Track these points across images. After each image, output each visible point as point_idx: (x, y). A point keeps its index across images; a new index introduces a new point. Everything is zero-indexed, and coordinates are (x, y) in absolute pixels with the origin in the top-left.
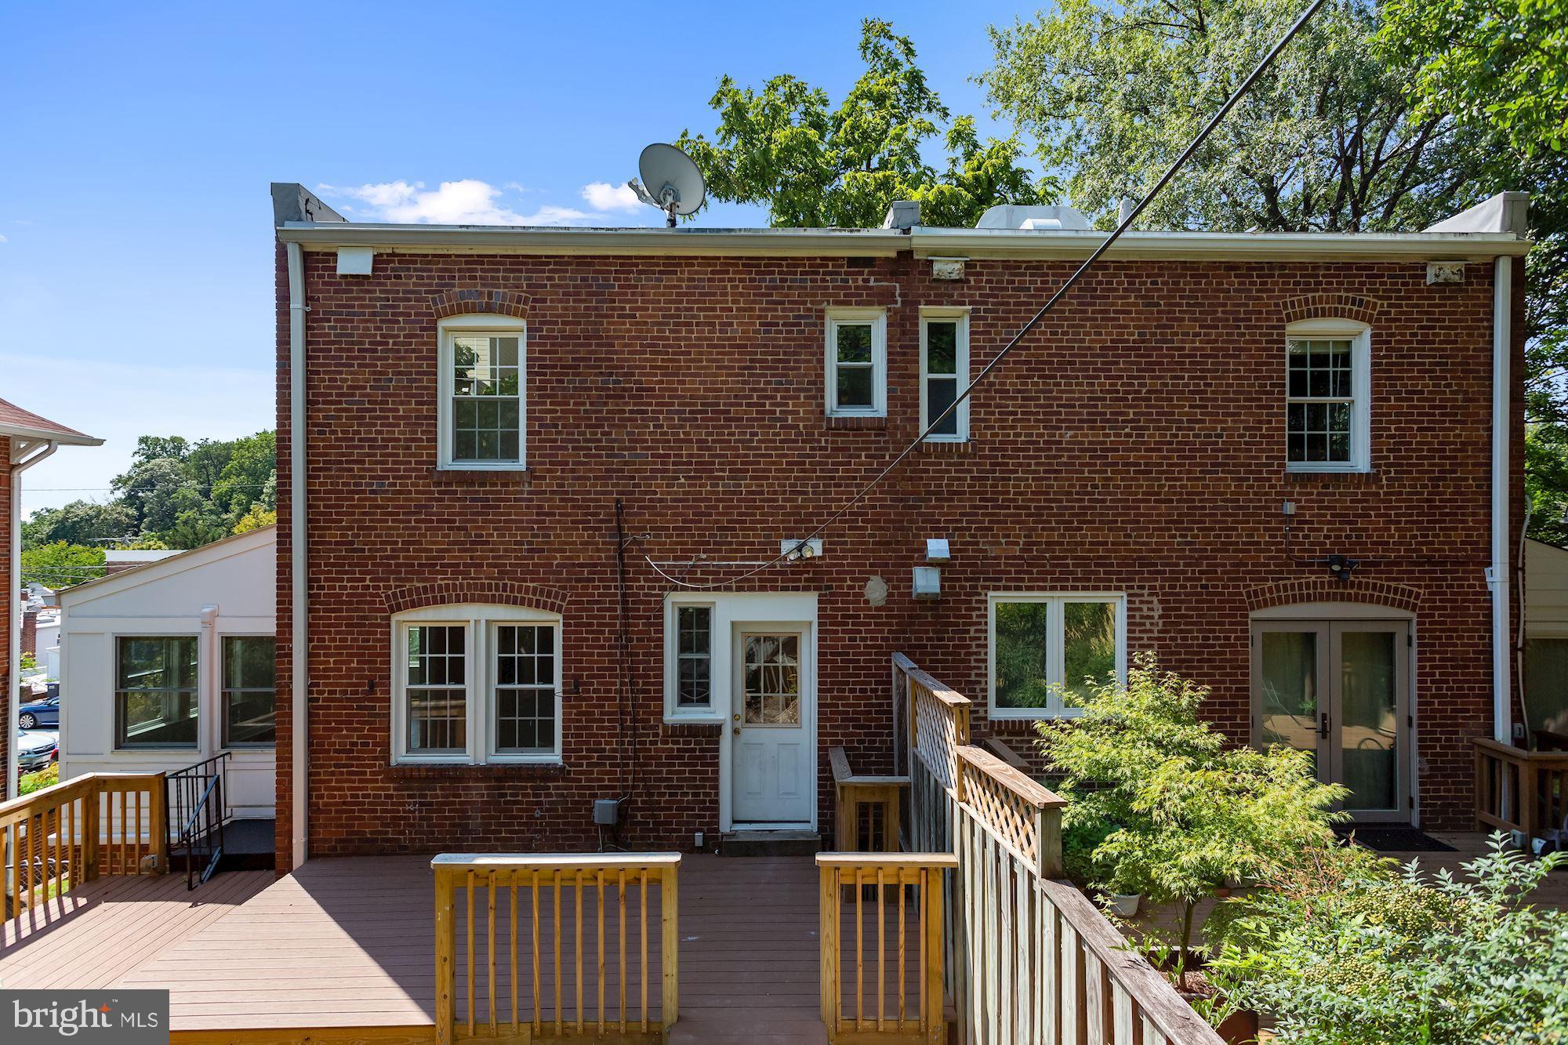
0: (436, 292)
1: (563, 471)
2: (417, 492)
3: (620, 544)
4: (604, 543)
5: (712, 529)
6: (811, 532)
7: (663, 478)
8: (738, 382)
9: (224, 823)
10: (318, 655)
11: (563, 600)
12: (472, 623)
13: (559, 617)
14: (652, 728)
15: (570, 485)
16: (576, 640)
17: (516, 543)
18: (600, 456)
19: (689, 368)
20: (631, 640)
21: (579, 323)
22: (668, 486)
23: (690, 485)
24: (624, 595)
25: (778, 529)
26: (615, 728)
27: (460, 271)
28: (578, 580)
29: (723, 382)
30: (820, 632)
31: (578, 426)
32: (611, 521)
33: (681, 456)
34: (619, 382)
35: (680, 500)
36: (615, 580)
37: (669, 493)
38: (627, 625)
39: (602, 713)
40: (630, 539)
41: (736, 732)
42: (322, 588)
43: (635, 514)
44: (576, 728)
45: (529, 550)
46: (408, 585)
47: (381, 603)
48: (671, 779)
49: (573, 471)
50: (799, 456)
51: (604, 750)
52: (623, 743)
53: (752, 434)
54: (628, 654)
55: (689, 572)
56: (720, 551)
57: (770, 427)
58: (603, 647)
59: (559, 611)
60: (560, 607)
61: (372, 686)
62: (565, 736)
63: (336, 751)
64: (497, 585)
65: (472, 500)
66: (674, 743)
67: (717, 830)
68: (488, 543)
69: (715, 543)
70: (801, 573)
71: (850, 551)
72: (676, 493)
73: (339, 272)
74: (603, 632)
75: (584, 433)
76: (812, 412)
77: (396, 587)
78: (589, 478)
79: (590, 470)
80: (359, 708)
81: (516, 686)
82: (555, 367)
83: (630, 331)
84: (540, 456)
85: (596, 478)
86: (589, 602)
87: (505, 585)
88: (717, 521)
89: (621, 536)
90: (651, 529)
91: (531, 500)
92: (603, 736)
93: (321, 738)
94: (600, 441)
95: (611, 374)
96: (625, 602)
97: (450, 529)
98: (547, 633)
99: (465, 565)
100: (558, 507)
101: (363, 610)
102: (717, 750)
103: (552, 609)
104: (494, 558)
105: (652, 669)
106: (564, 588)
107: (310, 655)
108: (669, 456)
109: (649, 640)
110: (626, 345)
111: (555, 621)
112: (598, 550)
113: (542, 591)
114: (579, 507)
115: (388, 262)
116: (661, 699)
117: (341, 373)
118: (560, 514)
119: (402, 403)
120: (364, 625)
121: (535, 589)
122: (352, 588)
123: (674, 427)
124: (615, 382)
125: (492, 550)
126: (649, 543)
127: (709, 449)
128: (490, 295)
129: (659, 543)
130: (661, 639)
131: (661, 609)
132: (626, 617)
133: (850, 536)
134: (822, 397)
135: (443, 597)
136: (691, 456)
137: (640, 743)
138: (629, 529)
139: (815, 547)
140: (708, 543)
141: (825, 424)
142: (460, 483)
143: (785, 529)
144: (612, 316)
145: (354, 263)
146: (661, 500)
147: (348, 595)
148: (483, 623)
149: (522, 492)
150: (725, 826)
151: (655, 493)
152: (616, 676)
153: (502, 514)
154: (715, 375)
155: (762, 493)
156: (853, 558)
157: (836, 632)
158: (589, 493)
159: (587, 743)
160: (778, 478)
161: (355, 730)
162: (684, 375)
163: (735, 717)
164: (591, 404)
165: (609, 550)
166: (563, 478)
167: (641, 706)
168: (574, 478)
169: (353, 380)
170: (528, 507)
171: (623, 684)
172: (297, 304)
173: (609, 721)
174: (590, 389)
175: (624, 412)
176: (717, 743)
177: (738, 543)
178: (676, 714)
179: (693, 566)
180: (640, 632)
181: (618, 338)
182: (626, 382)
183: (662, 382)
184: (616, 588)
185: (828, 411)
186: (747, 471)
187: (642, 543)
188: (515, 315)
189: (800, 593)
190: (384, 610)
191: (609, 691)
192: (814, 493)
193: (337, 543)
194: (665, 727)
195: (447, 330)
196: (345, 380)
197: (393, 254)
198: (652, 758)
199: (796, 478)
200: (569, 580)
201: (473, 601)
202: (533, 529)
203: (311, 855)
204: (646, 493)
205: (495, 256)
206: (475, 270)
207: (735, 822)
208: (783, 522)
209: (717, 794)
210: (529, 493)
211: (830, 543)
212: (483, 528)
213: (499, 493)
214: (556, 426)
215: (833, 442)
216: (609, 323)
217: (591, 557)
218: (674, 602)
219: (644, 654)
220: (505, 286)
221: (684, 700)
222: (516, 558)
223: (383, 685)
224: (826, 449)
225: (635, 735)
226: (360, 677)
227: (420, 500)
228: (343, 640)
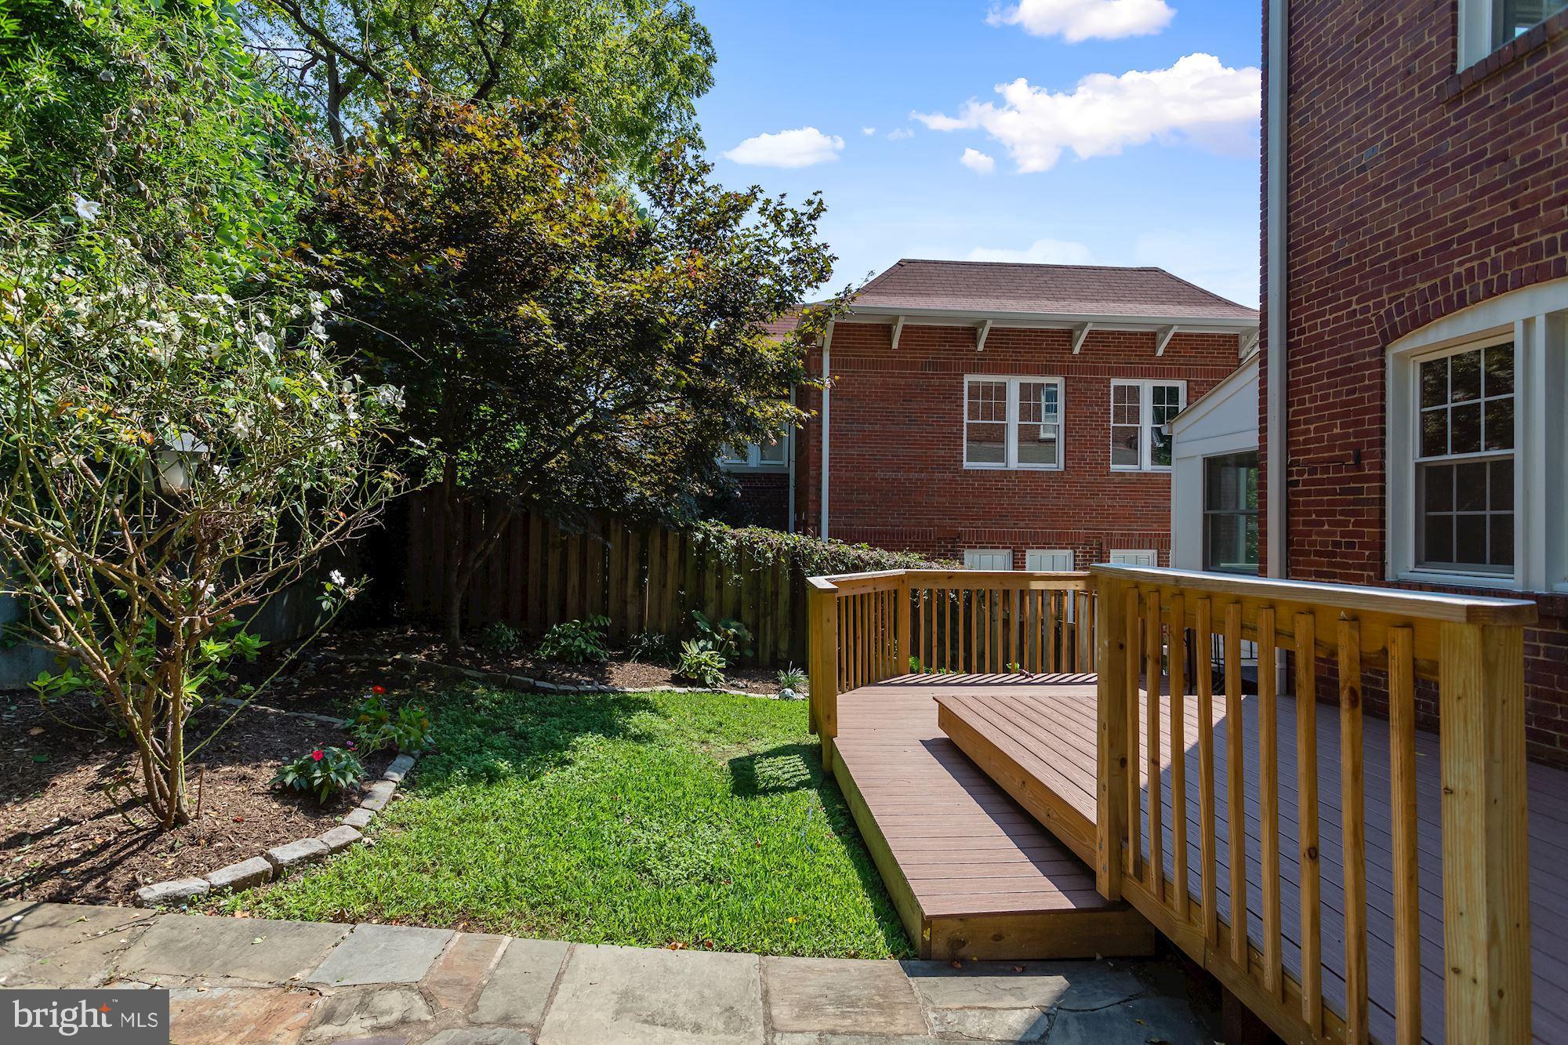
2: (1424, 135)
10: (1298, 423)
12: (1523, 330)
42: (1302, 332)
46: (1407, 292)
47: (1372, 331)
61: (1358, 458)
63: (1318, 554)
65: (1517, 97)
77: (1391, 300)
80: (1343, 492)
93: (1300, 533)
97: (1478, 166)
99: (1505, 221)
101: (1348, 349)
107: (1290, 425)
120: (1350, 370)
122: (1337, 320)
135: (1463, 295)
142: (1496, 77)
147: (1331, 333)
148: (1541, 323)
161: (1339, 524)
190: (1373, 342)
193: (1319, 265)
196: (1329, 31)
201: (1518, 284)
223: (1371, 455)
226: (1343, 447)
227: (1428, 144)
228: (1325, 397)
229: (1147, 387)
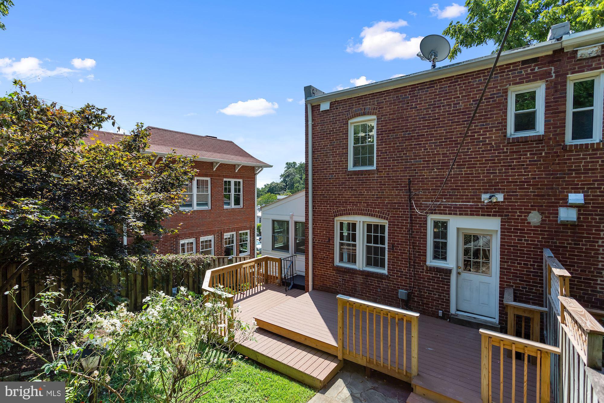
0: (348, 111)
1: (389, 169)
2: (342, 178)
3: (410, 195)
4: (403, 195)
5: (449, 189)
6: (498, 191)
7: (427, 170)
8: (462, 127)
9: (294, 275)
10: (315, 229)
11: (388, 215)
12: (358, 222)
13: (387, 222)
14: (421, 266)
15: (391, 174)
16: (393, 230)
17: (373, 195)
18: (403, 162)
19: (439, 124)
20: (414, 232)
21: (395, 114)
22: (429, 173)
23: (439, 172)
24: (411, 215)
25: (480, 189)
26: (407, 264)
27: (355, 102)
28: (394, 209)
29: (454, 129)
30: (501, 235)
31: (394, 152)
32: (406, 187)
33: (435, 160)
34: (410, 134)
35: (435, 178)
36: (408, 209)
37: (430, 175)
38: (412, 226)
39: (402, 258)
40: (414, 193)
41: (459, 273)
42: (316, 208)
43: (416, 184)
44: (393, 262)
45: (377, 198)
46: (339, 208)
47: (332, 214)
48: (429, 288)
49: (392, 169)
50: (492, 157)
51: (403, 272)
52: (410, 270)
53: (468, 149)
54: (412, 237)
55: (437, 207)
56: (452, 198)
57: (477, 145)
58: (403, 234)
59: (387, 219)
60: (387, 218)
61: (329, 240)
62: (388, 264)
63: (320, 259)
64: (366, 209)
65: (359, 180)
66: (430, 273)
67: (449, 312)
68: (363, 195)
69: (450, 195)
70: (492, 209)
71: (519, 199)
72: (433, 175)
73: (321, 110)
74: (403, 228)
75: (397, 154)
76: (499, 136)
77: (336, 209)
78: (398, 171)
79: (399, 168)
80: (326, 246)
81: (372, 245)
82: (386, 131)
83: (414, 113)
84: (381, 164)
85: (401, 171)
86: (398, 217)
87: (369, 209)
88: (451, 186)
89: (410, 192)
90: (422, 189)
91: (378, 180)
92: (403, 267)
93: (316, 254)
94: (403, 157)
95: (407, 131)
96: (411, 217)
97: (352, 190)
98: (383, 227)
99: (356, 202)
100: (387, 182)
101: (327, 216)
102: (450, 279)
103: (384, 219)
104: (365, 200)
105: (422, 244)
106: (388, 211)
107: (313, 229)
108: (430, 161)
109: (421, 232)
110: (413, 119)
111: (385, 223)
112: (401, 198)
113: (381, 212)
114: (395, 182)
115: (334, 104)
116: (426, 256)
117: (321, 142)
118: (388, 185)
119: (338, 149)
120: (327, 221)
121: (379, 211)
122: (324, 209)
123: (432, 149)
124: (408, 134)
125: (364, 197)
126: (421, 195)
127: (447, 157)
128: (365, 109)
129: (425, 195)
130: (426, 233)
131: (426, 221)
132: (412, 223)
133: (519, 192)
134: (506, 129)
135: (349, 213)
136: (439, 160)
137: (417, 271)
138: (414, 189)
139: (500, 197)
140: (446, 195)
141: (506, 142)
142: (355, 175)
143: (483, 189)
144: (408, 109)
145: (325, 106)
146: (426, 178)
147: (323, 211)
148: (362, 222)
149: (374, 177)
150: (453, 310)
151: (424, 175)
152: (408, 245)
153: (368, 185)
154: (451, 126)
155: (472, 174)
156: (520, 202)
157: (511, 236)
158: (398, 176)
159: (397, 268)
160: (481, 167)
161: (325, 253)
162: (437, 128)
163: (458, 267)
164: (399, 143)
165: (405, 198)
166: (389, 171)
167: (417, 257)
168: (393, 171)
169: (324, 144)
170: (376, 182)
171: (410, 248)
172: (310, 123)
173: (405, 261)
174: (399, 138)
175: (412, 145)
176: (450, 276)
177: (460, 195)
178: (431, 262)
179: (440, 204)
180: (417, 229)
181: (410, 117)
182: (413, 133)
183: (427, 132)
184: (408, 212)
185: (508, 135)
186: (465, 165)
187: (418, 195)
188: (373, 114)
189: (491, 217)
190: (332, 216)
191: (405, 250)
192: (499, 173)
193: (320, 195)
194: (427, 267)
195: (351, 123)
196: (322, 144)
197: (336, 101)
198: (421, 278)
199: (490, 167)
200: (391, 209)
201: (358, 214)
202: (378, 190)
203: (314, 288)
204: (420, 176)
205: (366, 95)
206: (360, 101)
207: (458, 310)
208: (483, 186)
209: (449, 297)
210: (377, 177)
211: (508, 195)
212: (362, 190)
213: (367, 177)
214: (386, 153)
215: (510, 149)
216: (406, 112)
217: (399, 200)
218: (431, 218)
219: (419, 238)
220: (370, 105)
221: (436, 257)
222: (373, 200)
223: (332, 240)
224: (507, 152)
225: (414, 268)
226: (326, 237)
227: (343, 181)
228: (322, 225)
229: (233, 181)
